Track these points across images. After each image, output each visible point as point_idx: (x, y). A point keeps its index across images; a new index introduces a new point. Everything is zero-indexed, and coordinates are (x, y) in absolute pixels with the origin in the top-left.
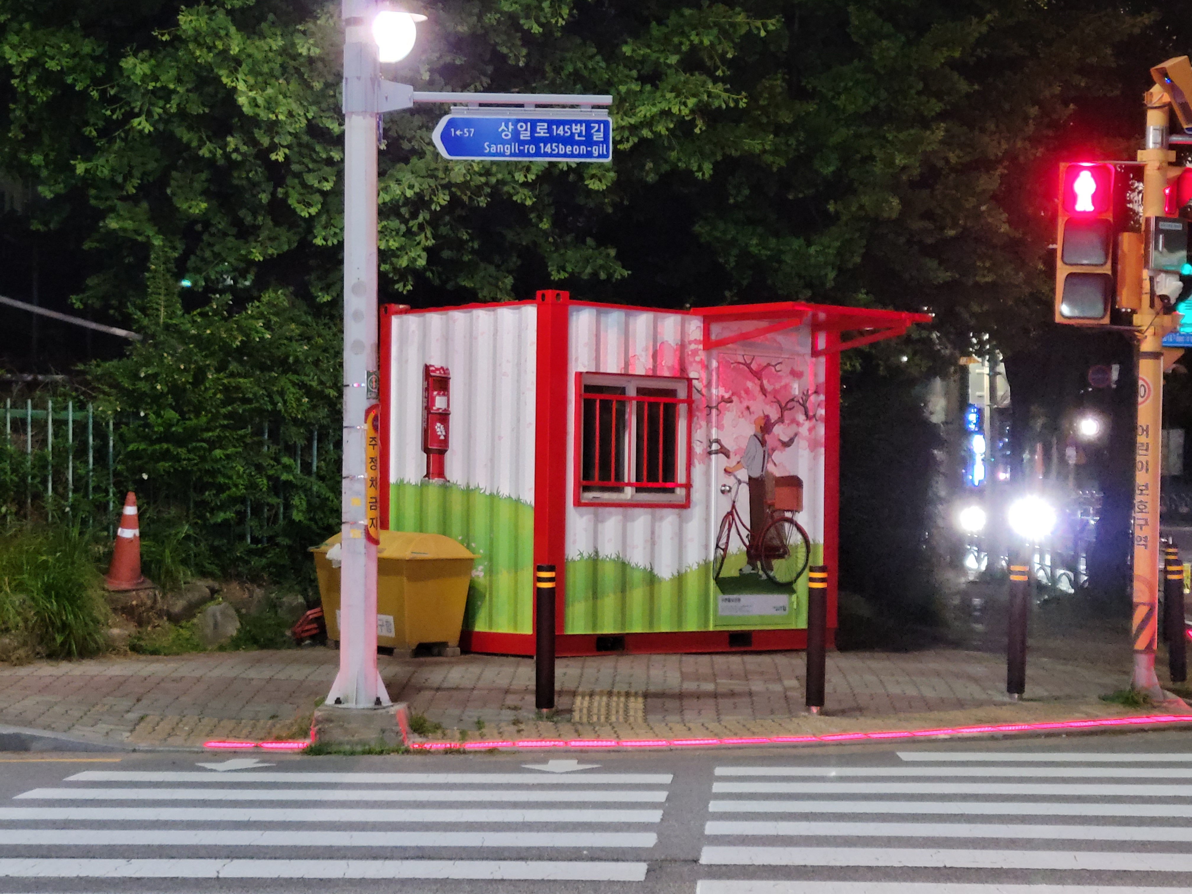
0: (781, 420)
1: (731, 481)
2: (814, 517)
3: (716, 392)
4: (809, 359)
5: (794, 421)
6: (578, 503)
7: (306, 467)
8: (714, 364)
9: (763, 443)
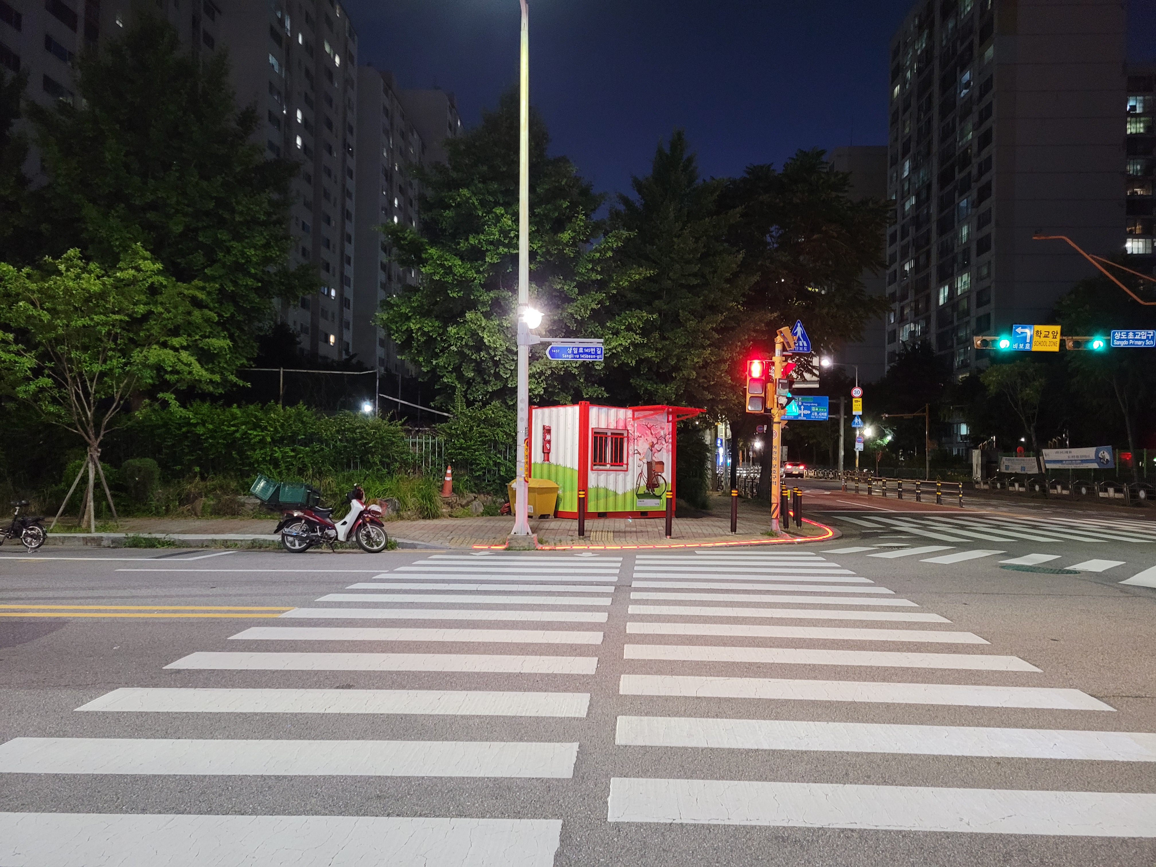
0: (657, 443)
1: (641, 463)
2: (668, 474)
3: (637, 434)
4: (666, 424)
5: (662, 443)
6: (592, 470)
7: (505, 458)
8: (636, 425)
9: (652, 450)
